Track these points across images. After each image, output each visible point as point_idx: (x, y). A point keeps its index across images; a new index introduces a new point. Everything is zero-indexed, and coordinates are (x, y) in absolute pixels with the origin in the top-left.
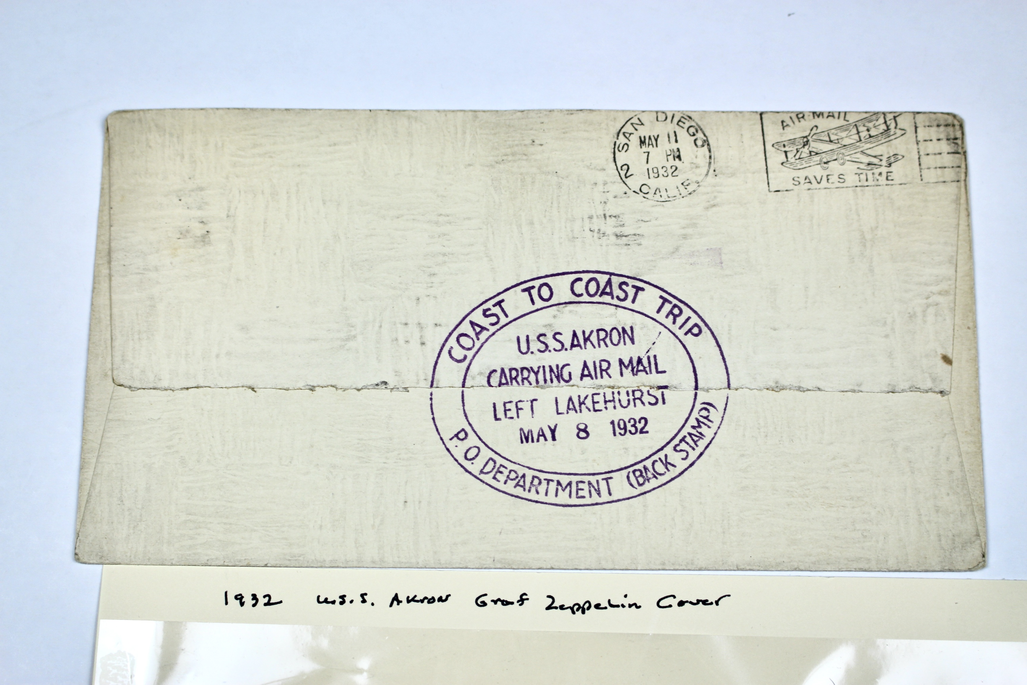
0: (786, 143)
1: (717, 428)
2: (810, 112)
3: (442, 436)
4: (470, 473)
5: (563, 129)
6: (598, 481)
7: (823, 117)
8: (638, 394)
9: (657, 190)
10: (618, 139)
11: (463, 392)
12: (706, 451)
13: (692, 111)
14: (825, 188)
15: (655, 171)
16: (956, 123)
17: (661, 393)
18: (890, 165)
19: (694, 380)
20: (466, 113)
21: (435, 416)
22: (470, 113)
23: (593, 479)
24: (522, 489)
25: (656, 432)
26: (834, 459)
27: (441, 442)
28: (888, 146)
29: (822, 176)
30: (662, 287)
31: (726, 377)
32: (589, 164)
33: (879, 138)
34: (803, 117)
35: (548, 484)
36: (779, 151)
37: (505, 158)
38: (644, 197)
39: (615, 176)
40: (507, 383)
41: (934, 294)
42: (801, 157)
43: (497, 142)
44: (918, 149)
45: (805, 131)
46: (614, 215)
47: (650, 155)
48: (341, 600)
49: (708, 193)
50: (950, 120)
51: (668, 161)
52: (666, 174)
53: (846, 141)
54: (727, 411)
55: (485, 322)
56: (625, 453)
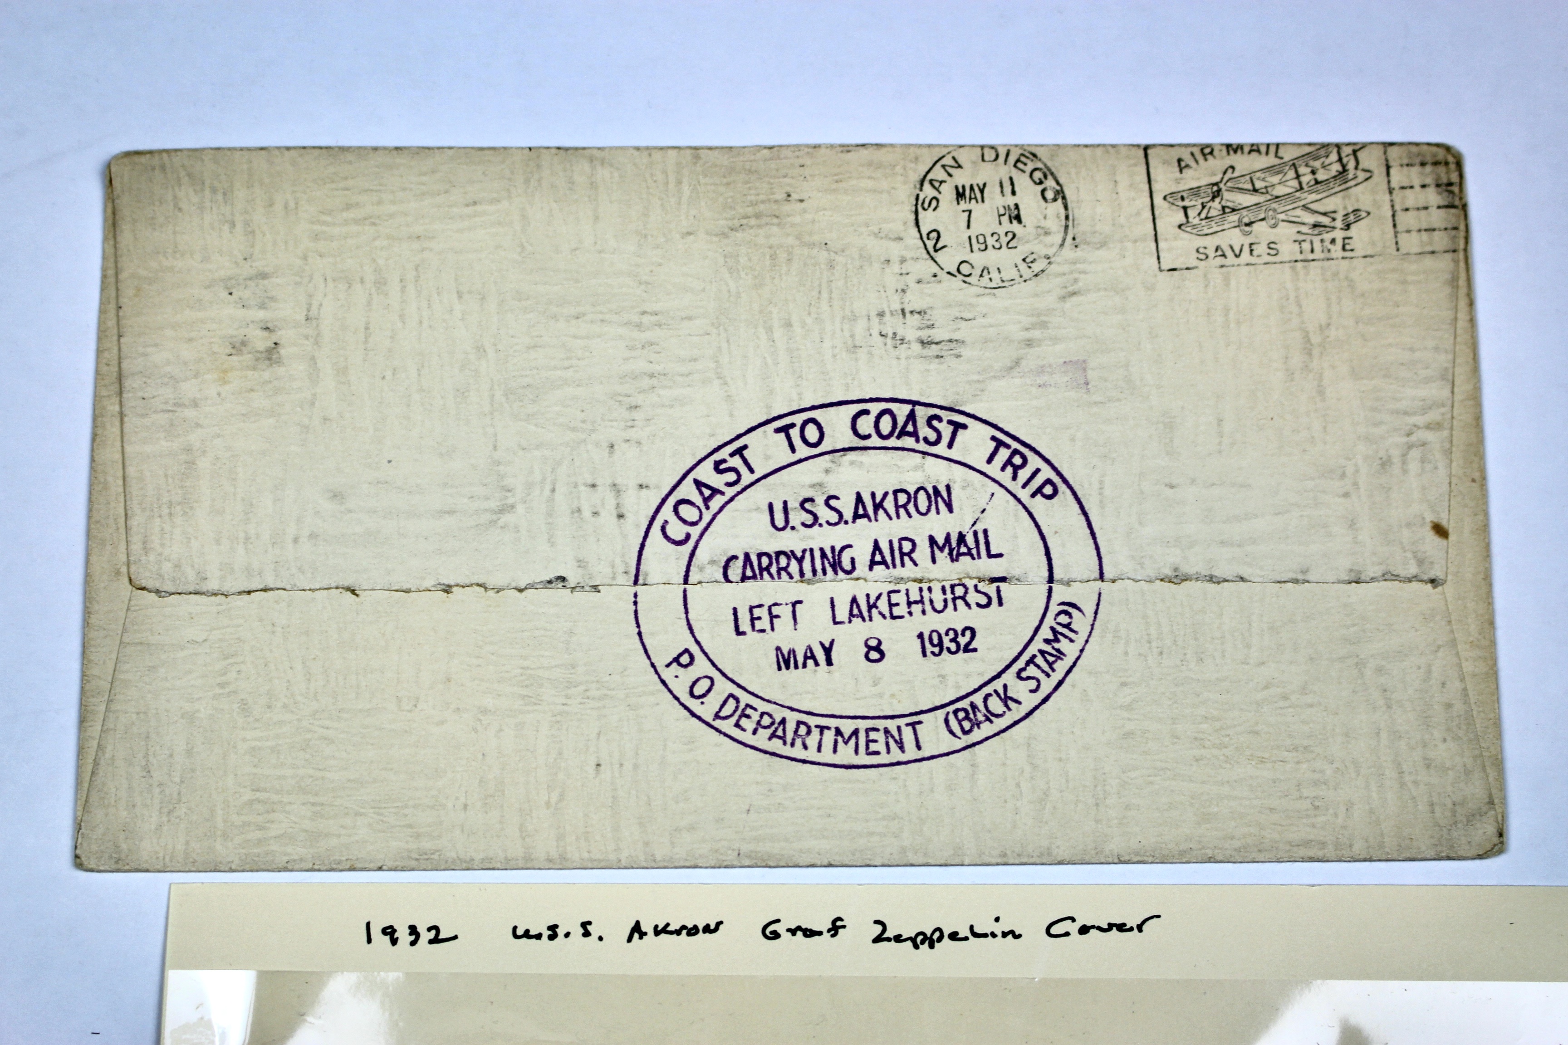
0: (1185, 194)
1: (1084, 643)
2: (1222, 145)
3: (653, 661)
4: (699, 718)
5: (836, 175)
6: (899, 728)
7: (1243, 153)
8: (959, 591)
9: (985, 269)
10: (921, 190)
11: (685, 591)
12: (1068, 679)
13: (1037, 146)
14: (1247, 264)
15: (981, 239)
16: (1450, 159)
17: (995, 589)
18: (1348, 227)
19: (1046, 567)
20: (682, 152)
21: (642, 629)
22: (688, 152)
23: (892, 725)
24: (781, 742)
25: (988, 649)
26: (1266, 687)
27: (652, 670)
28: (1344, 198)
29: (1242, 245)
30: (995, 423)
31: (1097, 562)
32: (877, 231)
33: (1331, 185)
34: (1211, 153)
35: (822, 733)
36: (1174, 207)
37: (744, 221)
38: (965, 282)
39: (918, 249)
40: (754, 577)
41: (1419, 428)
42: (1210, 215)
43: (732, 197)
44: (1392, 201)
45: (1215, 175)
46: (918, 310)
47: (973, 215)
48: (550, 933)
49: (1064, 274)
50: (1441, 154)
51: (1000, 224)
52: (997, 245)
53: (1280, 190)
54: (1099, 616)
55: (717, 481)
56: (941, 682)
